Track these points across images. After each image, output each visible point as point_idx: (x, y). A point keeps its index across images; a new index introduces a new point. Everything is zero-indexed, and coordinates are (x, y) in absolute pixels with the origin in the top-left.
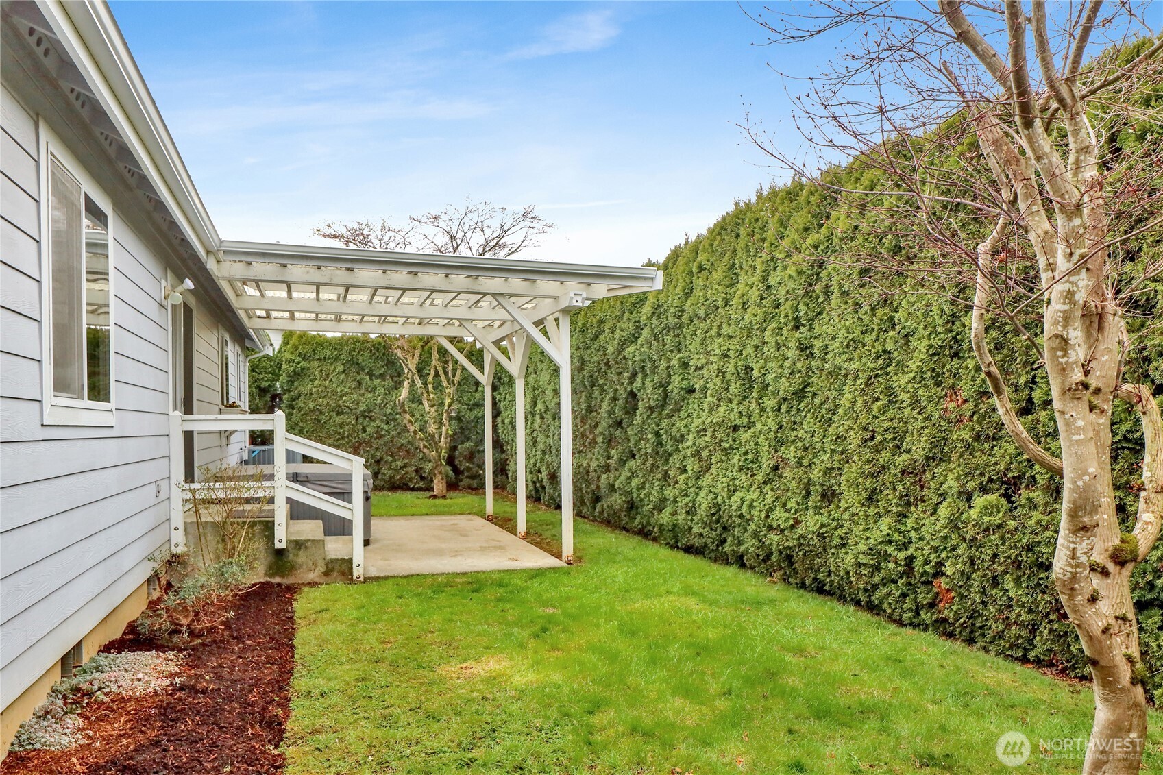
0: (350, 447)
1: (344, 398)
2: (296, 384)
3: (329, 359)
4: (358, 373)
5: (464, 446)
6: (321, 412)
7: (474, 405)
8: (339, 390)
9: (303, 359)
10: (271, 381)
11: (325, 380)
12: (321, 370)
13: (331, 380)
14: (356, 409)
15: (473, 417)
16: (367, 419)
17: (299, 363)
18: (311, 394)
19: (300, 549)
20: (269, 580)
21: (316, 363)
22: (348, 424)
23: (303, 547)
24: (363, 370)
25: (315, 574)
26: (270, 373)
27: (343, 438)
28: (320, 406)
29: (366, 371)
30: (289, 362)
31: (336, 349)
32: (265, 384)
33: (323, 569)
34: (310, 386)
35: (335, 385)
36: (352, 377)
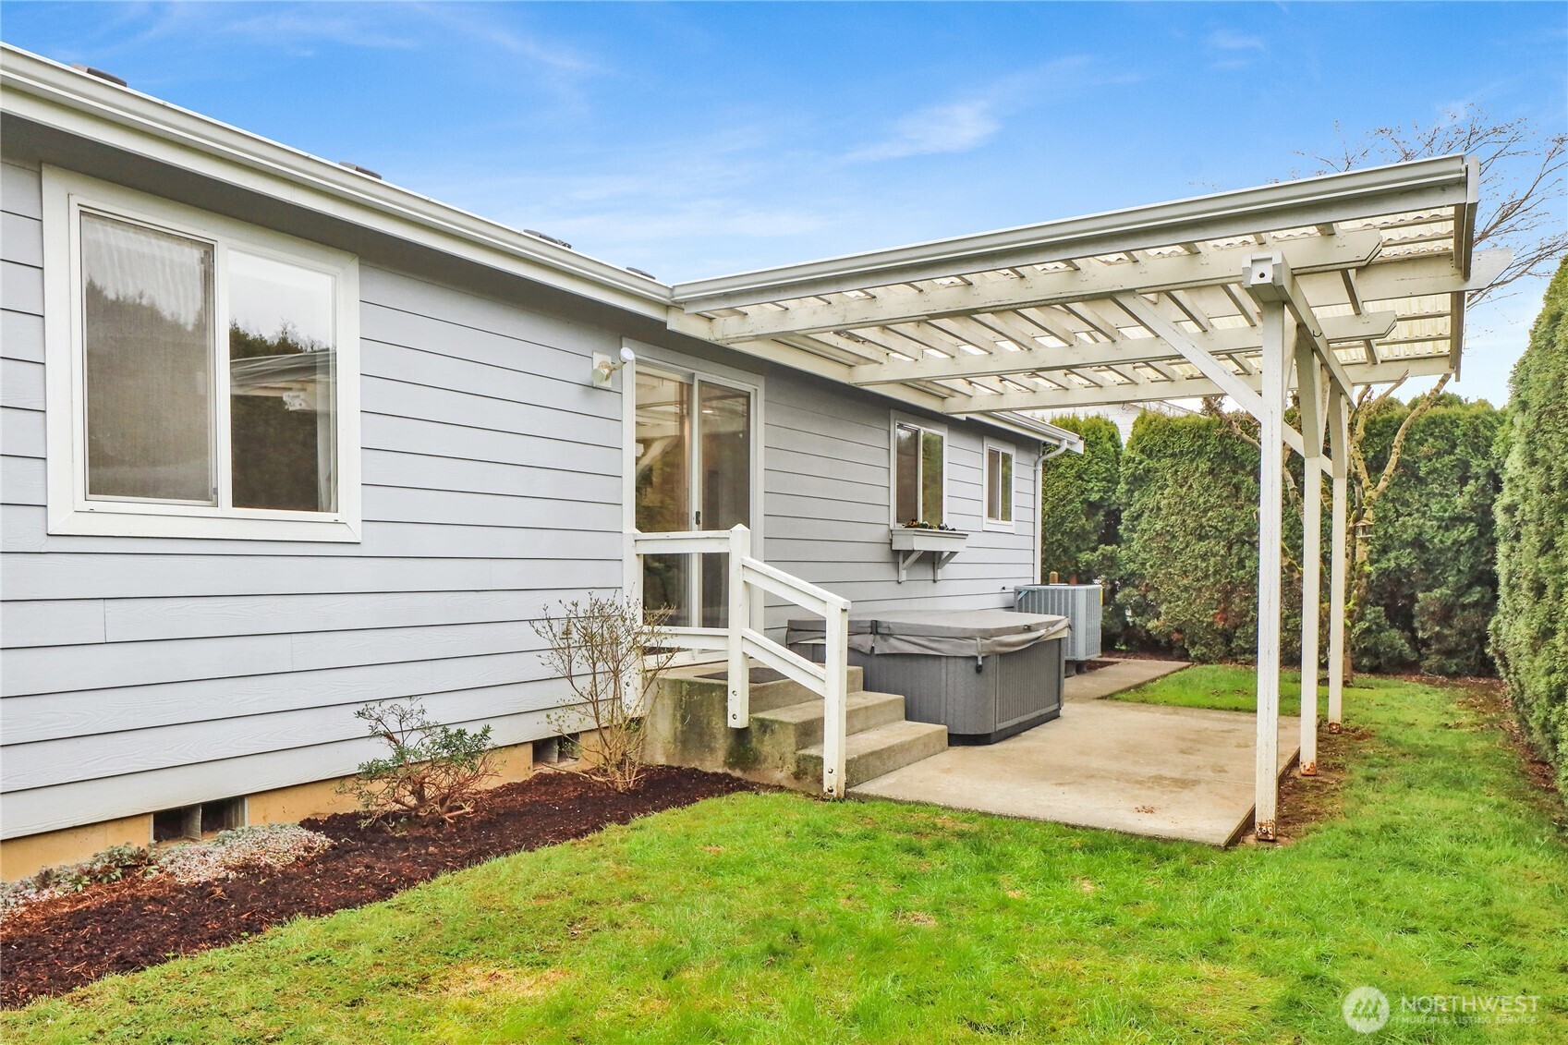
0: (1218, 591)
1: (1210, 514)
2: (1136, 494)
3: (1188, 453)
4: (1235, 473)
5: (1432, 595)
6: (1174, 537)
7: (1452, 519)
8: (1201, 500)
9: (1149, 456)
10: (1105, 492)
11: (1181, 487)
12: (1176, 471)
13: (1191, 486)
14: (1228, 530)
15: (1449, 543)
16: (1247, 547)
17: (1141, 462)
18: (1159, 509)
19: (765, 732)
20: (729, 771)
21: (1167, 462)
22: (1214, 555)
23: (769, 730)
24: (1243, 467)
25: (782, 775)
26: (1104, 479)
27: (1206, 577)
28: (1172, 526)
29: (1248, 468)
30: (1128, 462)
31: (1200, 437)
32: (1095, 497)
33: (793, 768)
34: (1158, 496)
35: (1195, 494)
36: (1225, 479)
